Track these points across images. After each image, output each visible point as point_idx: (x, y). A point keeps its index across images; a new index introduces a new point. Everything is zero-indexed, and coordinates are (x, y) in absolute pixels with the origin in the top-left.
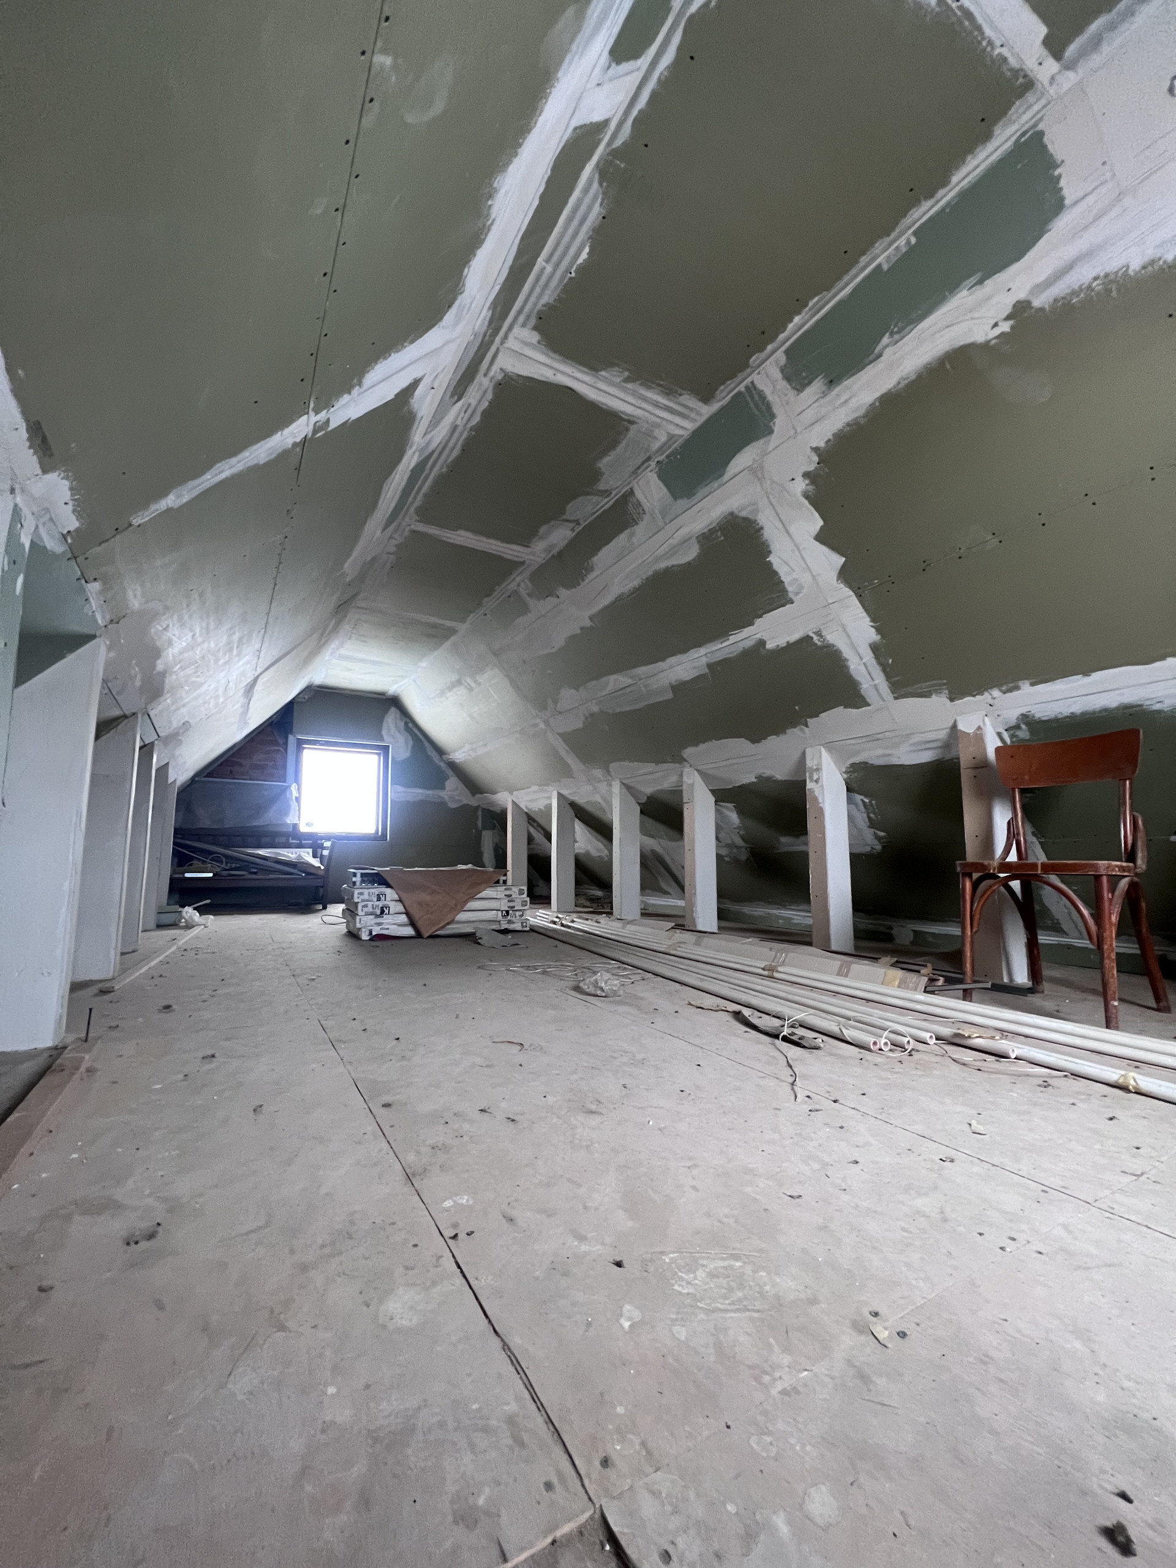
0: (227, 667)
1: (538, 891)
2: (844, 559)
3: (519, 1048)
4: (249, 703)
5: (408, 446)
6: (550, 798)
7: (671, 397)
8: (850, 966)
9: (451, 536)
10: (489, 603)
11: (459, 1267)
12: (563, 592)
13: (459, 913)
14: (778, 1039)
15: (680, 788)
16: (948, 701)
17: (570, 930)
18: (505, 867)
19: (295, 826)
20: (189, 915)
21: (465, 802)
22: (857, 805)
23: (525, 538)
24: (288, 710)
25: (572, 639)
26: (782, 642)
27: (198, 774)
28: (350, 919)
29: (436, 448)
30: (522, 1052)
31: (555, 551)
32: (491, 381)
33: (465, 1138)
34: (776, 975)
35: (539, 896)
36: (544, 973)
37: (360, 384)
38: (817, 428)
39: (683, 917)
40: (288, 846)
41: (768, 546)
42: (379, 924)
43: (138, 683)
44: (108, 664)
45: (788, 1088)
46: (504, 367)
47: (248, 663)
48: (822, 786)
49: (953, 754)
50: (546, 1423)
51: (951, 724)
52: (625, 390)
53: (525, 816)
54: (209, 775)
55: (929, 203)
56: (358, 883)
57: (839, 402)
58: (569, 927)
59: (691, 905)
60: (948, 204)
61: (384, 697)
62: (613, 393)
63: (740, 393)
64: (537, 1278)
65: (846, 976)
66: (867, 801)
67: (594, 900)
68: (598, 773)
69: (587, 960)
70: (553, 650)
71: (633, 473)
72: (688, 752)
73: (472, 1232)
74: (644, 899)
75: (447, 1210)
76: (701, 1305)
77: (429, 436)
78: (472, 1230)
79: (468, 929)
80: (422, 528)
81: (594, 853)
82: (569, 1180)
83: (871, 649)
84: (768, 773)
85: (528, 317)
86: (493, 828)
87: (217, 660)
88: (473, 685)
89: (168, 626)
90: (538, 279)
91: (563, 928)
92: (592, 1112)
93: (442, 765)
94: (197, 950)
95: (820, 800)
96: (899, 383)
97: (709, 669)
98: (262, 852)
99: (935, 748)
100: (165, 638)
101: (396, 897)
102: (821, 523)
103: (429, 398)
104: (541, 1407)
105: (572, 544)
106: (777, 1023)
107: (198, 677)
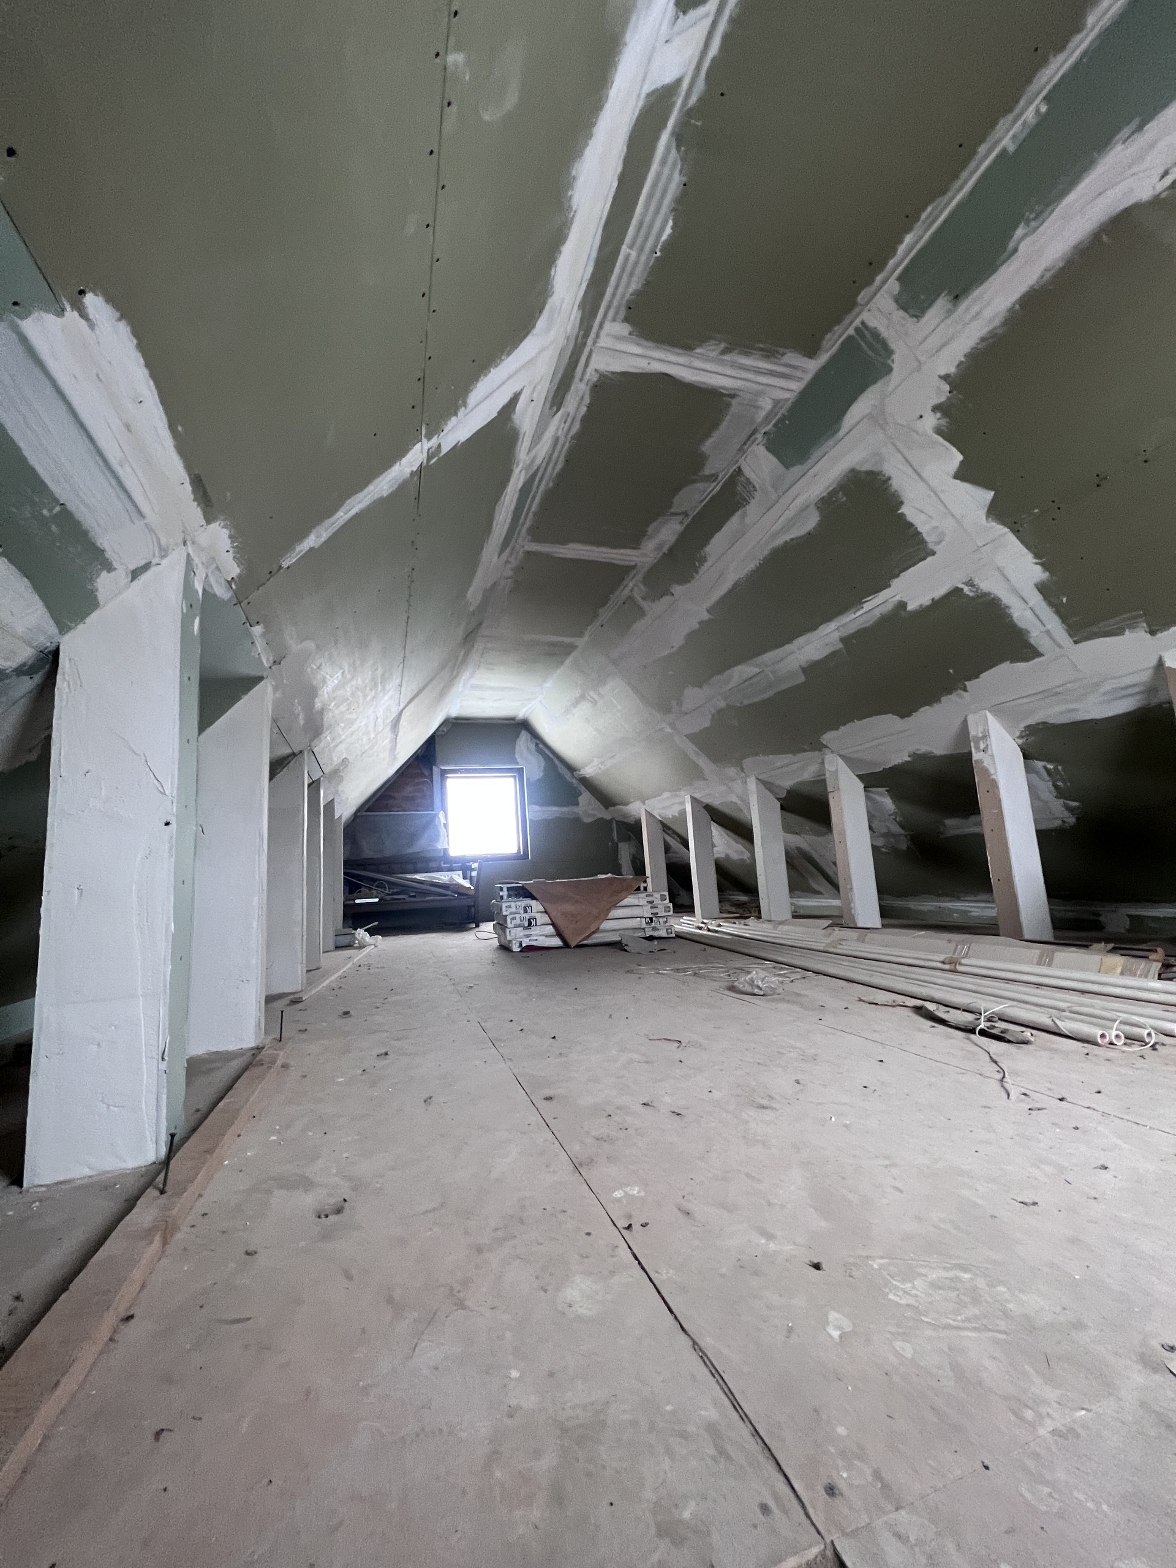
0: (375, 703)
1: (683, 899)
2: (993, 493)
3: (677, 1045)
4: (396, 739)
5: (515, 465)
6: (683, 803)
7: (772, 359)
8: (1053, 954)
9: (562, 551)
10: (605, 613)
11: (637, 1259)
12: (677, 589)
13: (603, 921)
14: (975, 1033)
15: (823, 777)
16: (1149, 636)
17: (717, 935)
18: (645, 874)
19: (445, 850)
20: (361, 936)
21: (600, 816)
22: (1037, 773)
23: (634, 541)
24: (431, 744)
25: (691, 636)
26: (926, 600)
27: (359, 810)
28: (500, 931)
29: (541, 464)
30: (680, 1048)
31: (665, 549)
32: (587, 385)
33: (631, 1131)
34: (959, 968)
35: (683, 906)
36: (695, 974)
37: (465, 404)
38: (946, 353)
39: (841, 917)
40: (440, 870)
41: (898, 496)
42: (528, 936)
43: (302, 722)
44: (277, 704)
45: (997, 1085)
46: (598, 368)
47: (391, 698)
48: (992, 756)
49: (1161, 697)
50: (753, 1436)
51: (1154, 662)
52: (722, 363)
53: (660, 825)
54: (369, 810)
55: (1061, 57)
56: (505, 897)
57: (969, 317)
58: (716, 932)
59: (849, 902)
60: (1084, 54)
61: (513, 722)
62: (710, 369)
63: (850, 337)
64: (723, 1276)
65: (1050, 965)
66: (1050, 766)
67: (739, 905)
68: (732, 771)
69: (740, 962)
70: (673, 650)
71: (739, 450)
72: (827, 737)
73: (647, 1224)
74: (795, 901)
75: (619, 1200)
76: (926, 1320)
77: (533, 453)
78: (647, 1221)
79: (615, 938)
80: (534, 547)
81: (735, 856)
82: (748, 1175)
83: (1037, 588)
84: (923, 749)
85: (617, 313)
86: (627, 839)
87: (365, 696)
88: (596, 697)
89: (321, 665)
90: (623, 270)
91: (710, 933)
92: (764, 1107)
93: (574, 781)
94: (369, 967)
95: (992, 771)
96: (1042, 277)
97: (842, 643)
98: (418, 877)
99: (1138, 693)
100: (319, 677)
101: (541, 908)
102: (959, 457)
103: (530, 410)
104: (744, 1417)
105: (682, 537)
106: (970, 1017)
107: (351, 713)
